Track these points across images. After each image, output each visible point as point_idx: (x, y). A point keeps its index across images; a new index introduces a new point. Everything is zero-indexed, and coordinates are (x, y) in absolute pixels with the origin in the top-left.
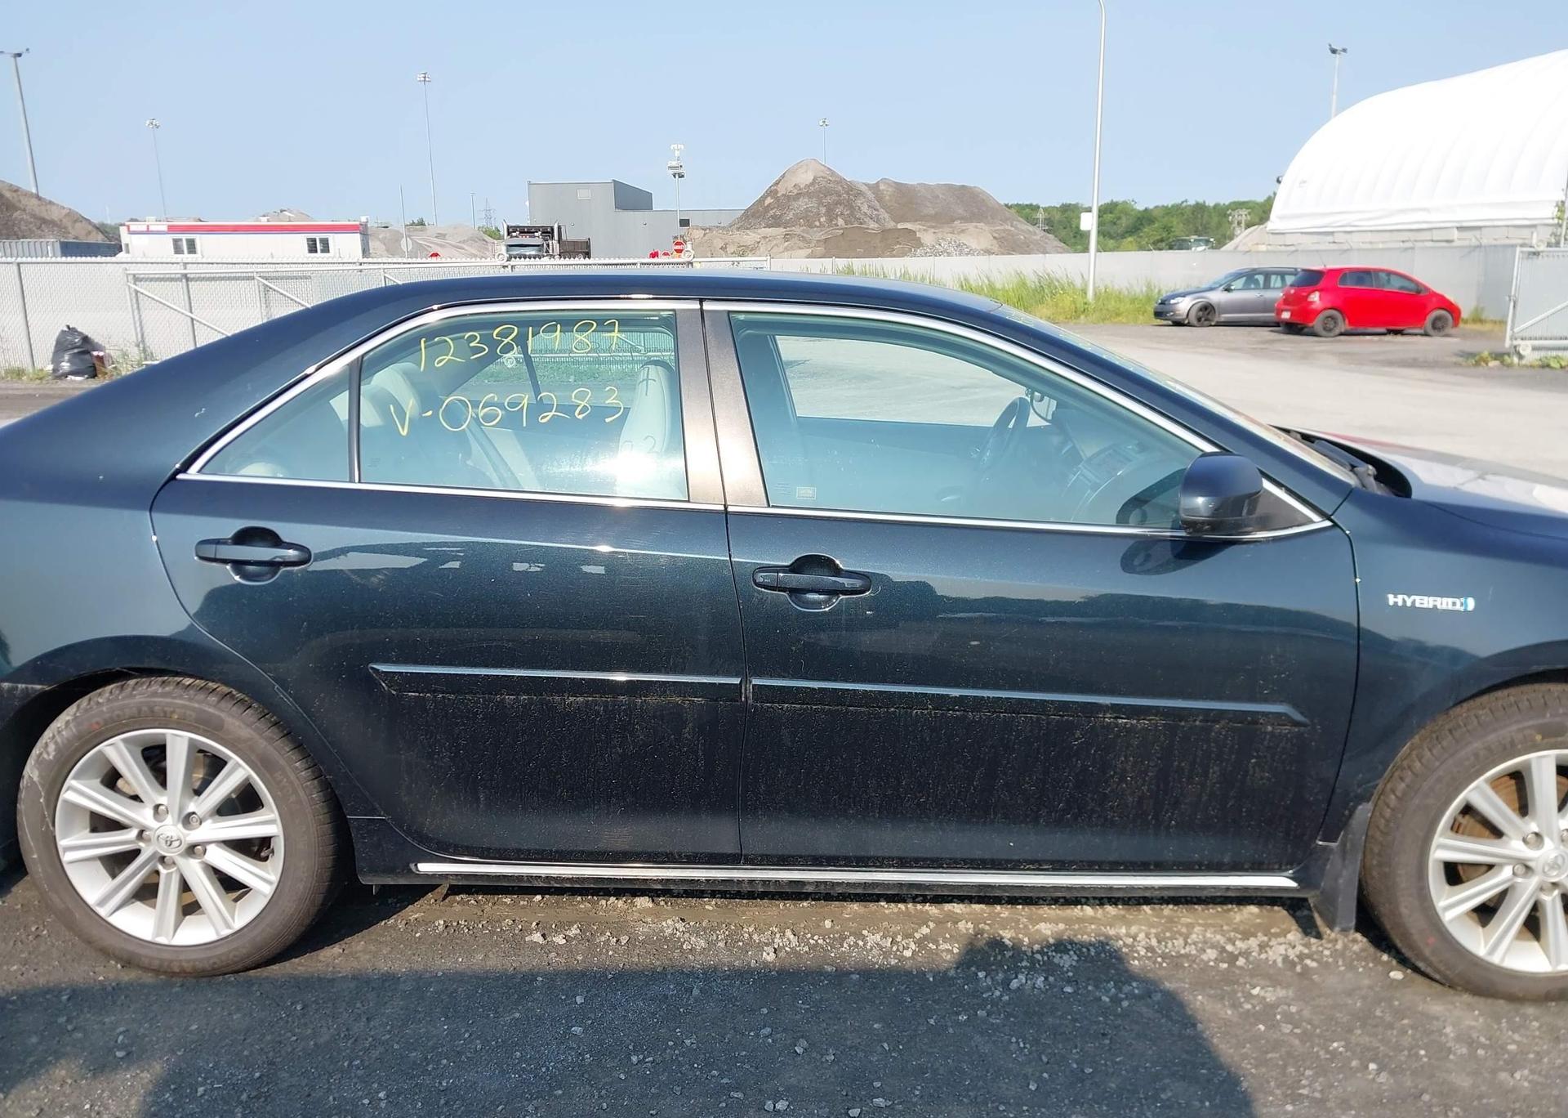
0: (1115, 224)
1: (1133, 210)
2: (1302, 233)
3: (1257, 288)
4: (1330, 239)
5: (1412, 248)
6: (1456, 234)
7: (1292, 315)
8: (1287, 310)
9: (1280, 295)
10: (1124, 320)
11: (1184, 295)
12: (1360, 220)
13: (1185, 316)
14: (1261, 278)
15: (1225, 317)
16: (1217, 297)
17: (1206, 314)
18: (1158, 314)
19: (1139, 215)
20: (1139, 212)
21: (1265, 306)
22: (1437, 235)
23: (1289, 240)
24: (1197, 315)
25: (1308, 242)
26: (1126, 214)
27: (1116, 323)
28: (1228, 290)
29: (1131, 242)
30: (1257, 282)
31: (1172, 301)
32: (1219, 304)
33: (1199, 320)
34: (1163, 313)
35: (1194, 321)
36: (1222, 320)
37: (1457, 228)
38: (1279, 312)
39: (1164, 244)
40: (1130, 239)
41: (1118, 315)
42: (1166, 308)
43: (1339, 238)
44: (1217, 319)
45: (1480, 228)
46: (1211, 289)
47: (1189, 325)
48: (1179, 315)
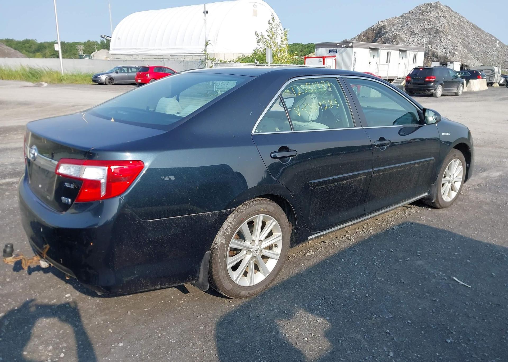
0: (30, 47)
1: (37, 43)
2: (122, 55)
3: (124, 72)
4: (132, 57)
5: (164, 61)
6: (170, 57)
7: (141, 81)
8: (139, 79)
9: (135, 74)
10: (80, 83)
11: (103, 74)
12: (141, 51)
13: (104, 82)
14: (125, 69)
15: (117, 82)
16: (113, 75)
17: (111, 81)
18: (94, 81)
19: (39, 45)
20: (39, 44)
21: (130, 78)
22: (165, 57)
23: (118, 57)
24: (108, 81)
25: (124, 58)
26: (34, 44)
27: (77, 84)
28: (117, 73)
29: (39, 54)
30: (124, 70)
31: (99, 76)
32: (114, 78)
33: (109, 82)
34: (96, 80)
35: (108, 83)
36: (116, 82)
37: (170, 55)
38: (137, 80)
39: (55, 56)
40: (38, 54)
41: (77, 81)
42: (97, 79)
43: (134, 57)
44: (114, 82)
45: (177, 55)
46: (111, 73)
47: (106, 84)
48: (102, 81)
